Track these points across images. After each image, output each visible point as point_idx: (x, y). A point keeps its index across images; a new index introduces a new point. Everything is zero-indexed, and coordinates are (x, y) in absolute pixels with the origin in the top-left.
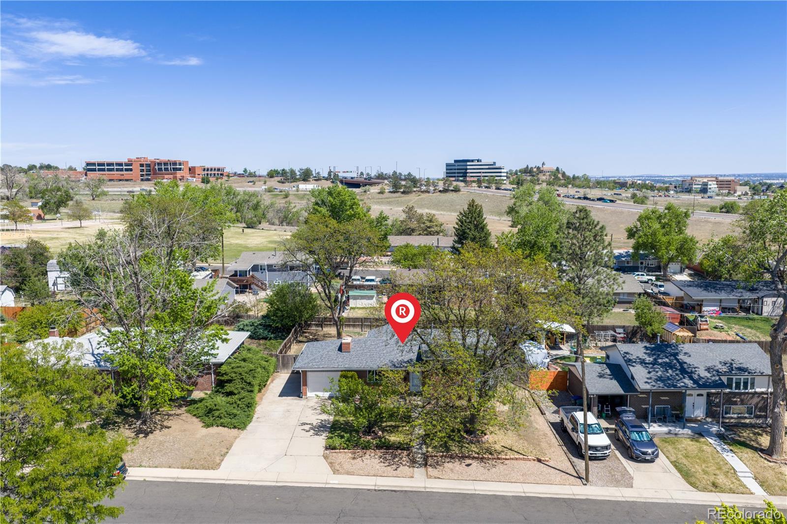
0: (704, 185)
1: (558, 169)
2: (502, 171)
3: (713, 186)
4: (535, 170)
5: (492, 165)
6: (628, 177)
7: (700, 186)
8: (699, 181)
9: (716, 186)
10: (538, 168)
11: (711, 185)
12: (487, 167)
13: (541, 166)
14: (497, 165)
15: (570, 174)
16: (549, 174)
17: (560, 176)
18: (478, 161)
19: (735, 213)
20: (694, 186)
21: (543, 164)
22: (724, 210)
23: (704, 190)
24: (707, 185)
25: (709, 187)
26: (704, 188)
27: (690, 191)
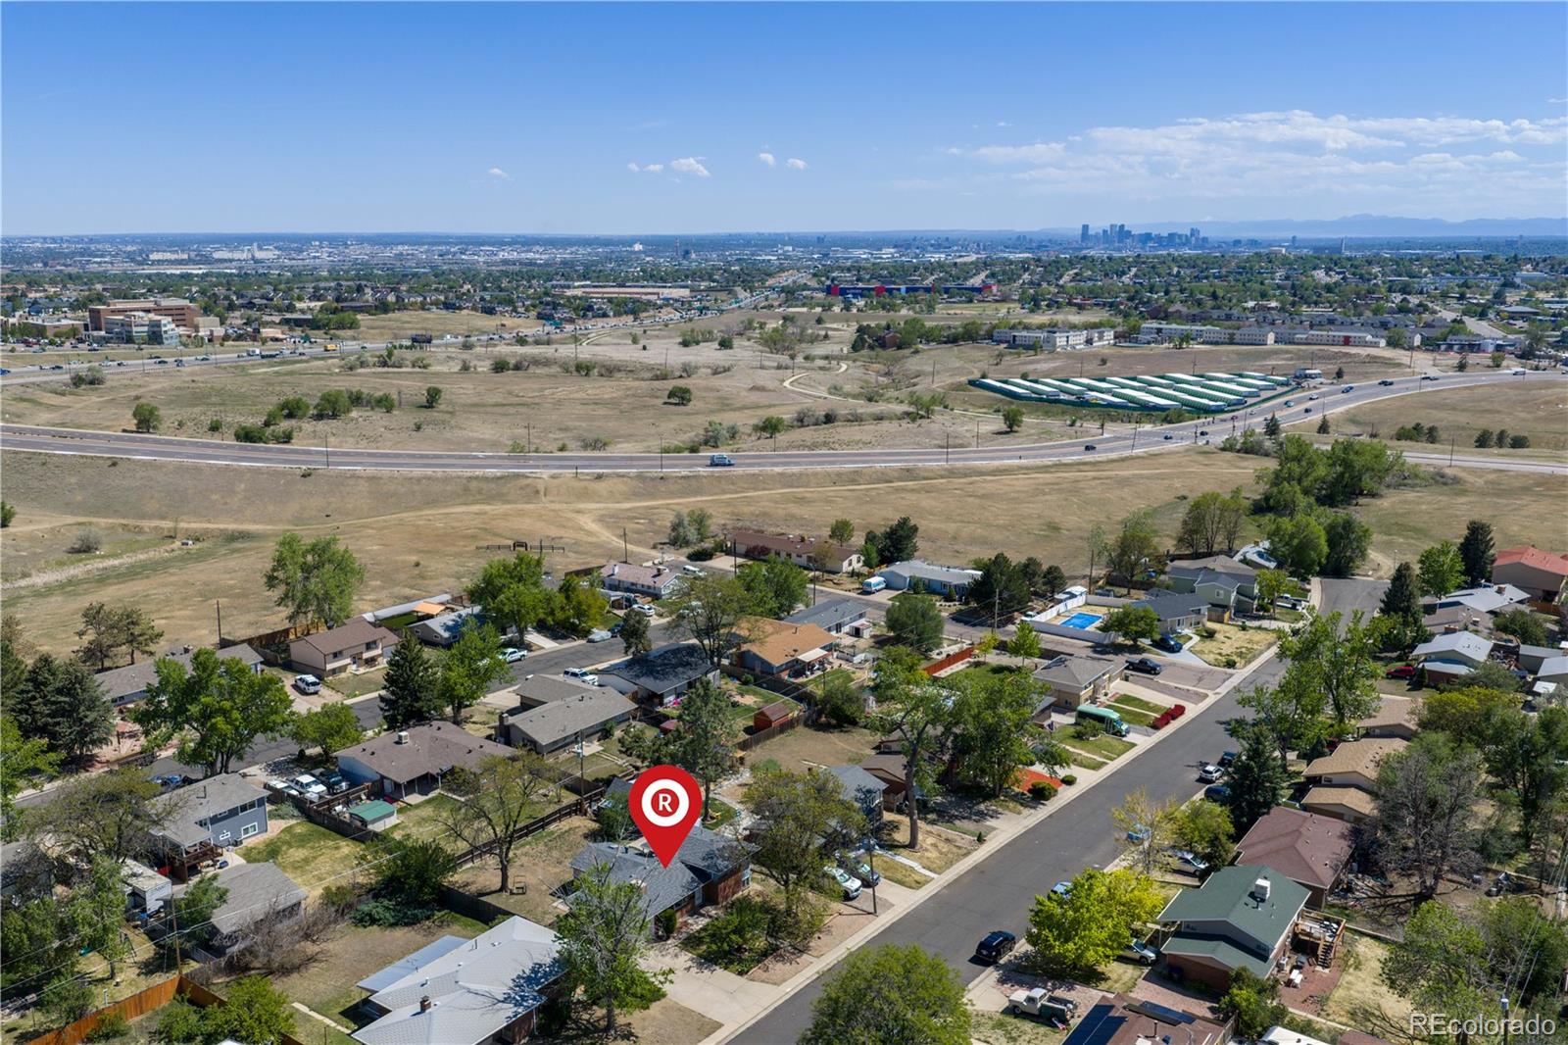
0: (153, 326)
7: (146, 329)
8: (144, 319)
11: (165, 325)
20: (135, 329)
23: (154, 336)
24: (159, 326)
25: (164, 329)
26: (154, 332)
27: (130, 340)
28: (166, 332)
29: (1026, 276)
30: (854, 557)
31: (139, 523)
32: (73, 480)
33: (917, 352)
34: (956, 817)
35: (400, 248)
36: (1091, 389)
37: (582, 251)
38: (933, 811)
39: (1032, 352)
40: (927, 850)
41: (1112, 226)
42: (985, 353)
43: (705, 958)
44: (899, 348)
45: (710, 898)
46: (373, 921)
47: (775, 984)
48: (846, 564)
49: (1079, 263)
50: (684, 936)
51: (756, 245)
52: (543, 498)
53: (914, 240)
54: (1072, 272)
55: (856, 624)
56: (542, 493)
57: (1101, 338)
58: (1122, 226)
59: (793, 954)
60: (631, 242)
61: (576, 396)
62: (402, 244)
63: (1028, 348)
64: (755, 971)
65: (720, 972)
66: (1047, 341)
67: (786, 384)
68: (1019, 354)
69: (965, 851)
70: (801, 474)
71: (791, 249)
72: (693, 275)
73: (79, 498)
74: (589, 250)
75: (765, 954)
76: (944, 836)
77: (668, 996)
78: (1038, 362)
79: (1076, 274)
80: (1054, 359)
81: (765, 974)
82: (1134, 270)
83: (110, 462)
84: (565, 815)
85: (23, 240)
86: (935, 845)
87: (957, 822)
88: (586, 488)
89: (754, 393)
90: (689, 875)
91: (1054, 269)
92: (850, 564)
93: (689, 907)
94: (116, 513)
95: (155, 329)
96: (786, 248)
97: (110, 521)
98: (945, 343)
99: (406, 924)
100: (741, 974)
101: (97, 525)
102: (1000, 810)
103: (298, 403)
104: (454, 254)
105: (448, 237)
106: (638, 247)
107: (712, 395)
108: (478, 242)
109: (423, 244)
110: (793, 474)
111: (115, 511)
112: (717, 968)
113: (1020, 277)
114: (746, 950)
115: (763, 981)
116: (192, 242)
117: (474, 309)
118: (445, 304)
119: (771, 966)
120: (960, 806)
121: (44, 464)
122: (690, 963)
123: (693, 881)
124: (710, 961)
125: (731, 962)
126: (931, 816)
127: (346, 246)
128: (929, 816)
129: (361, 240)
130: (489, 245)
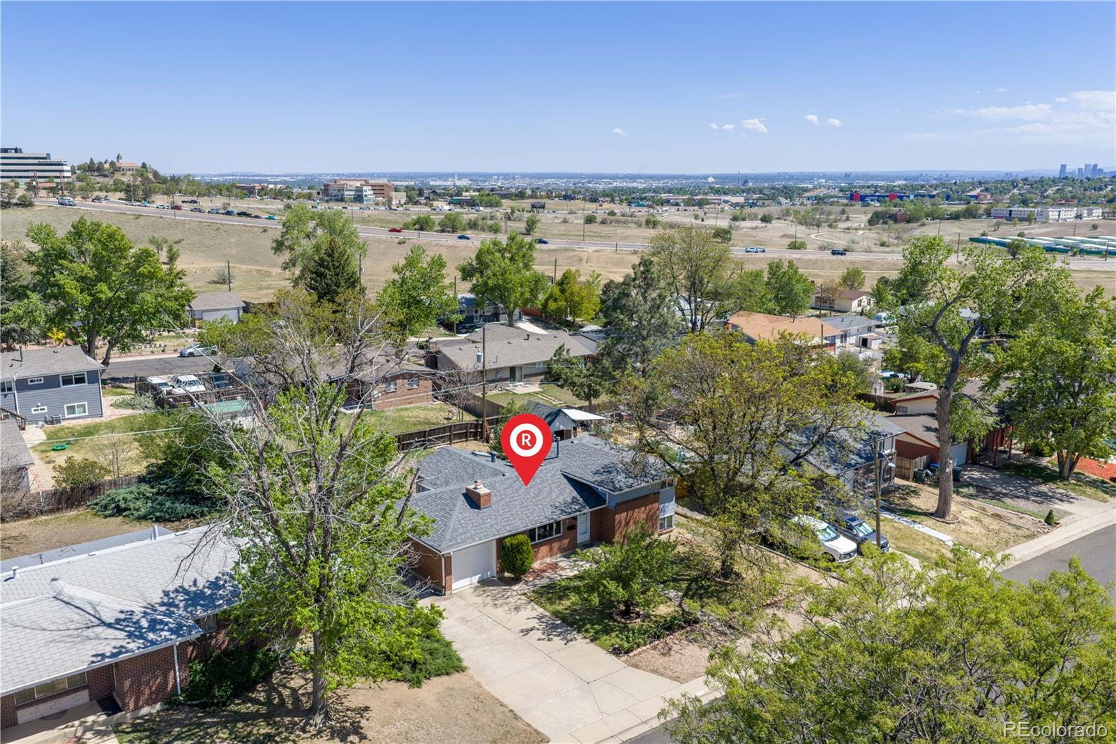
0: (358, 191)
1: (144, 166)
2: (65, 168)
3: (368, 191)
4: (107, 166)
5: (45, 158)
6: (215, 176)
7: (353, 193)
8: (351, 186)
9: (372, 192)
10: (112, 164)
11: (366, 191)
12: (36, 161)
13: (115, 161)
14: (53, 159)
15: (165, 172)
16: (131, 172)
17: (151, 176)
18: (16, 150)
19: (431, 230)
20: (346, 193)
21: (118, 157)
22: (417, 227)
23: (359, 198)
24: (362, 192)
25: (365, 193)
26: (359, 196)
27: (342, 200)
28: (366, 196)
29: (1015, 191)
30: (864, 298)
31: (270, 270)
32: (234, 240)
33: (923, 225)
34: (1005, 495)
35: (549, 180)
36: (1083, 242)
37: (670, 182)
38: (968, 485)
39: (1027, 223)
40: (964, 523)
41: (1086, 165)
42: (985, 224)
43: (564, 620)
44: (909, 222)
45: (602, 534)
46: (119, 511)
47: (677, 679)
48: (855, 303)
49: (1060, 182)
50: (545, 582)
51: (797, 179)
52: (585, 265)
53: (921, 175)
54: (1055, 188)
55: (865, 336)
56: (584, 261)
57: (1090, 214)
58: (1095, 166)
59: (723, 634)
60: (706, 178)
61: (640, 234)
62: (551, 178)
63: (1022, 220)
64: (647, 653)
65: (581, 644)
66: (1041, 214)
67: (813, 236)
68: (1015, 224)
69: (1028, 533)
70: (817, 260)
71: (824, 181)
72: (748, 191)
73: (234, 252)
74: (676, 181)
75: (670, 626)
76: (990, 512)
77: (470, 672)
78: (1033, 229)
79: (1058, 189)
80: (1046, 227)
81: (662, 661)
82: (1110, 188)
83: (262, 230)
84: (460, 436)
85: (320, 175)
86: (977, 520)
87: (1008, 501)
88: (622, 258)
89: (783, 239)
90: (570, 492)
91: (1040, 186)
92: (860, 305)
93: (566, 542)
94: (257, 262)
95: (360, 193)
96: (821, 180)
97: (250, 267)
98: (948, 219)
99: (158, 520)
100: (617, 651)
101: (240, 268)
102: (1073, 495)
103: (426, 219)
104: (583, 184)
105: (582, 174)
106: (711, 180)
107: (749, 239)
108: (600, 177)
109: (563, 178)
110: (810, 260)
111: (256, 261)
112: (579, 637)
113: (1009, 191)
114: (638, 615)
115: (654, 671)
116: (419, 177)
117: (584, 199)
118: (564, 196)
119: (675, 648)
120: (1009, 484)
121: (218, 229)
122: (534, 623)
123: (574, 501)
124: (571, 625)
125: (607, 631)
126: (965, 490)
127: (514, 179)
128: (961, 490)
129: (524, 176)
130: (607, 178)
